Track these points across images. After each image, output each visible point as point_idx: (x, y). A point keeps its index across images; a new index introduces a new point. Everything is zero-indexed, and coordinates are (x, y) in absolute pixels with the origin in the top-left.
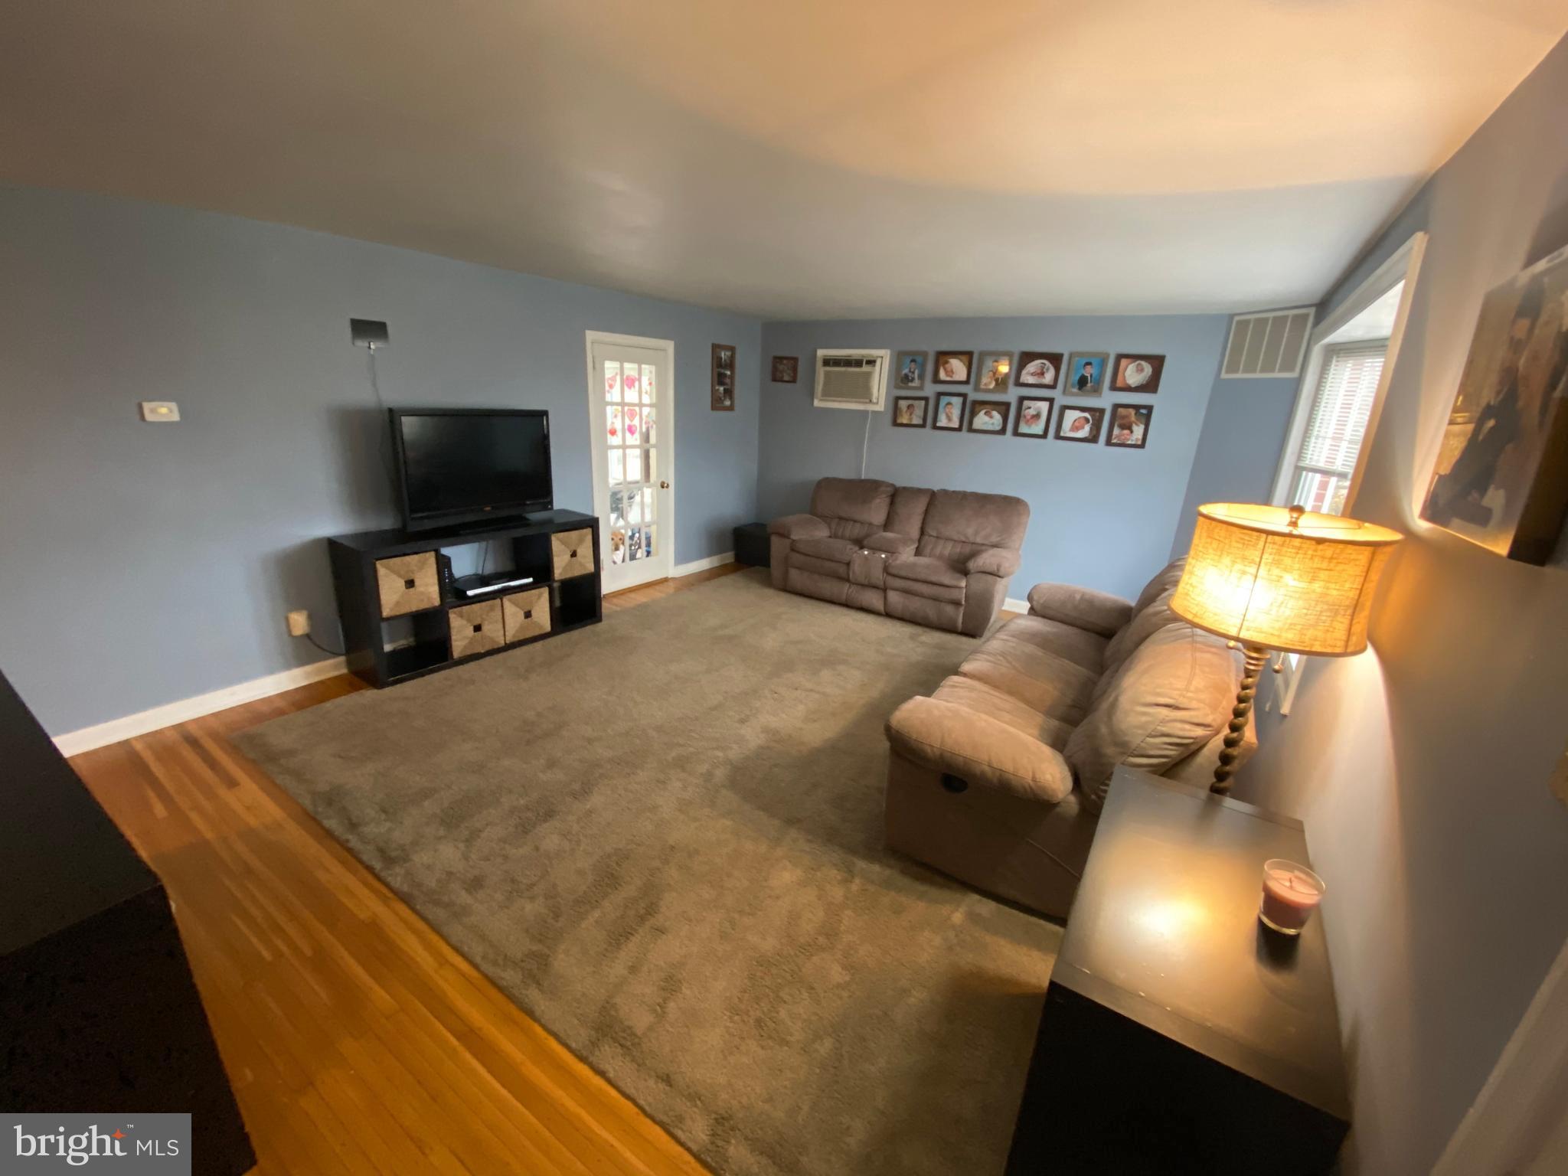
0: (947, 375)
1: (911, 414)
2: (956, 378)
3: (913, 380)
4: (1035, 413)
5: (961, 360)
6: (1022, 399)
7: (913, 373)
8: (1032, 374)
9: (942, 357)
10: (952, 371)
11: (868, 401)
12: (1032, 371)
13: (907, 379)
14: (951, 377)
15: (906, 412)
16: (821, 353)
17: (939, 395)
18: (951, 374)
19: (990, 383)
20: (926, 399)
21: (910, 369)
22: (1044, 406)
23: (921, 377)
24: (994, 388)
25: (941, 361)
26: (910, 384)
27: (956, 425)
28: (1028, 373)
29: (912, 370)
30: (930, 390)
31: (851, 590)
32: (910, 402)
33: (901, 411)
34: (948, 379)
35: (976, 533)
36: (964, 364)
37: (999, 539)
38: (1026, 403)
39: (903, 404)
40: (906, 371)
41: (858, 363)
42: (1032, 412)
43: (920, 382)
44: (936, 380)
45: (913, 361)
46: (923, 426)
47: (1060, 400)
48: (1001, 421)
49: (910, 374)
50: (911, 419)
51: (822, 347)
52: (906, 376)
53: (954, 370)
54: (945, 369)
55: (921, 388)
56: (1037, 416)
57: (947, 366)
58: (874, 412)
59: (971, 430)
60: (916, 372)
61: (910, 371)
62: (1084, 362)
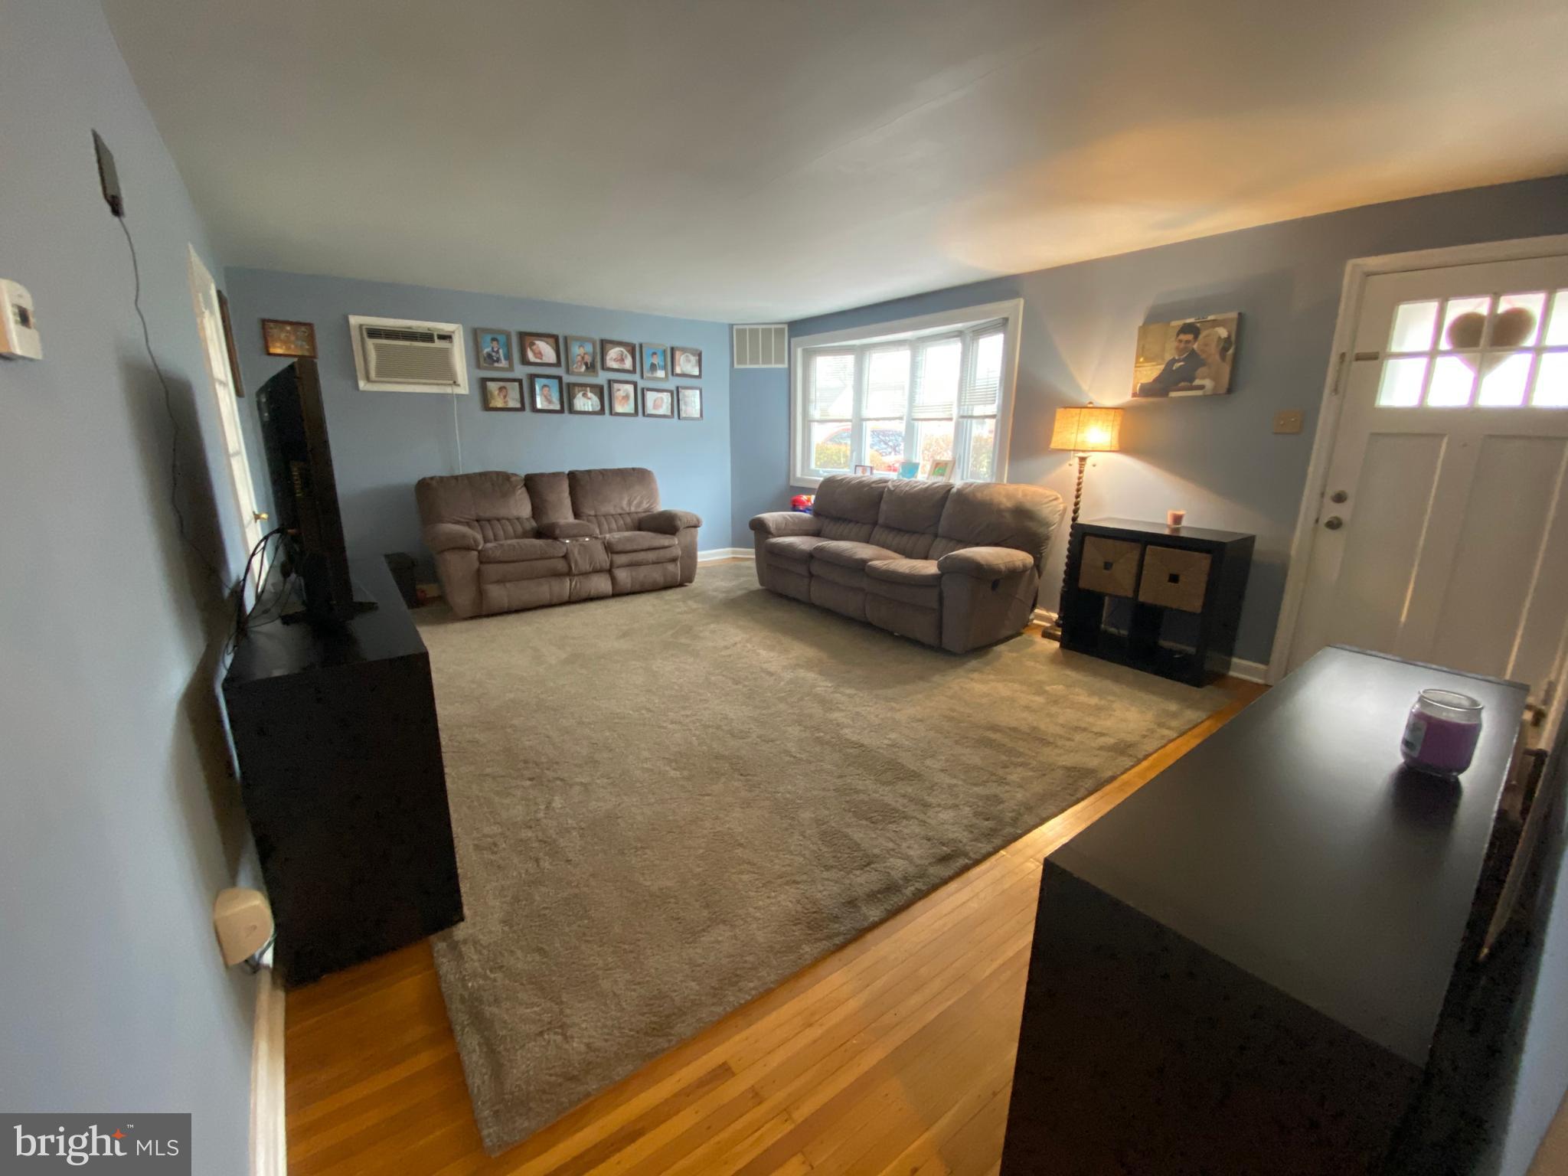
0: (536, 357)
1: (505, 397)
2: (546, 360)
3: (498, 360)
4: (624, 395)
5: (548, 343)
6: (610, 382)
7: (497, 352)
8: (615, 360)
9: (526, 338)
10: (540, 353)
11: (451, 382)
12: (614, 357)
13: (491, 359)
14: (541, 359)
15: (499, 394)
16: (354, 320)
17: (532, 378)
18: (539, 355)
19: (580, 367)
20: (520, 381)
21: (493, 348)
22: (630, 388)
23: (509, 357)
24: (585, 371)
25: (527, 343)
26: (496, 365)
27: (558, 407)
28: (611, 359)
29: (496, 349)
30: (520, 371)
31: (574, 583)
32: (501, 384)
33: (491, 394)
34: (538, 361)
35: (630, 504)
36: (551, 346)
37: (648, 505)
38: (616, 386)
39: (493, 386)
40: (487, 350)
41: (428, 337)
42: (621, 393)
43: (507, 362)
44: (525, 361)
45: (494, 339)
46: (522, 409)
47: (641, 384)
48: (599, 403)
49: (494, 354)
50: (506, 402)
51: (355, 314)
52: (489, 356)
53: (542, 352)
54: (532, 350)
55: (511, 368)
56: (626, 397)
57: (534, 347)
58: (458, 396)
59: (572, 411)
60: (501, 351)
61: (493, 351)
62: (651, 353)
